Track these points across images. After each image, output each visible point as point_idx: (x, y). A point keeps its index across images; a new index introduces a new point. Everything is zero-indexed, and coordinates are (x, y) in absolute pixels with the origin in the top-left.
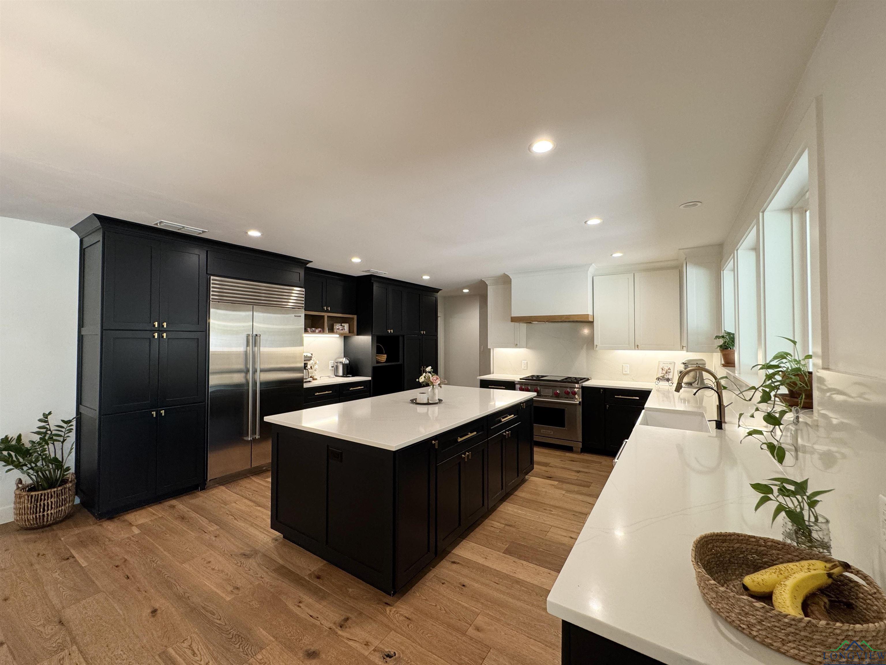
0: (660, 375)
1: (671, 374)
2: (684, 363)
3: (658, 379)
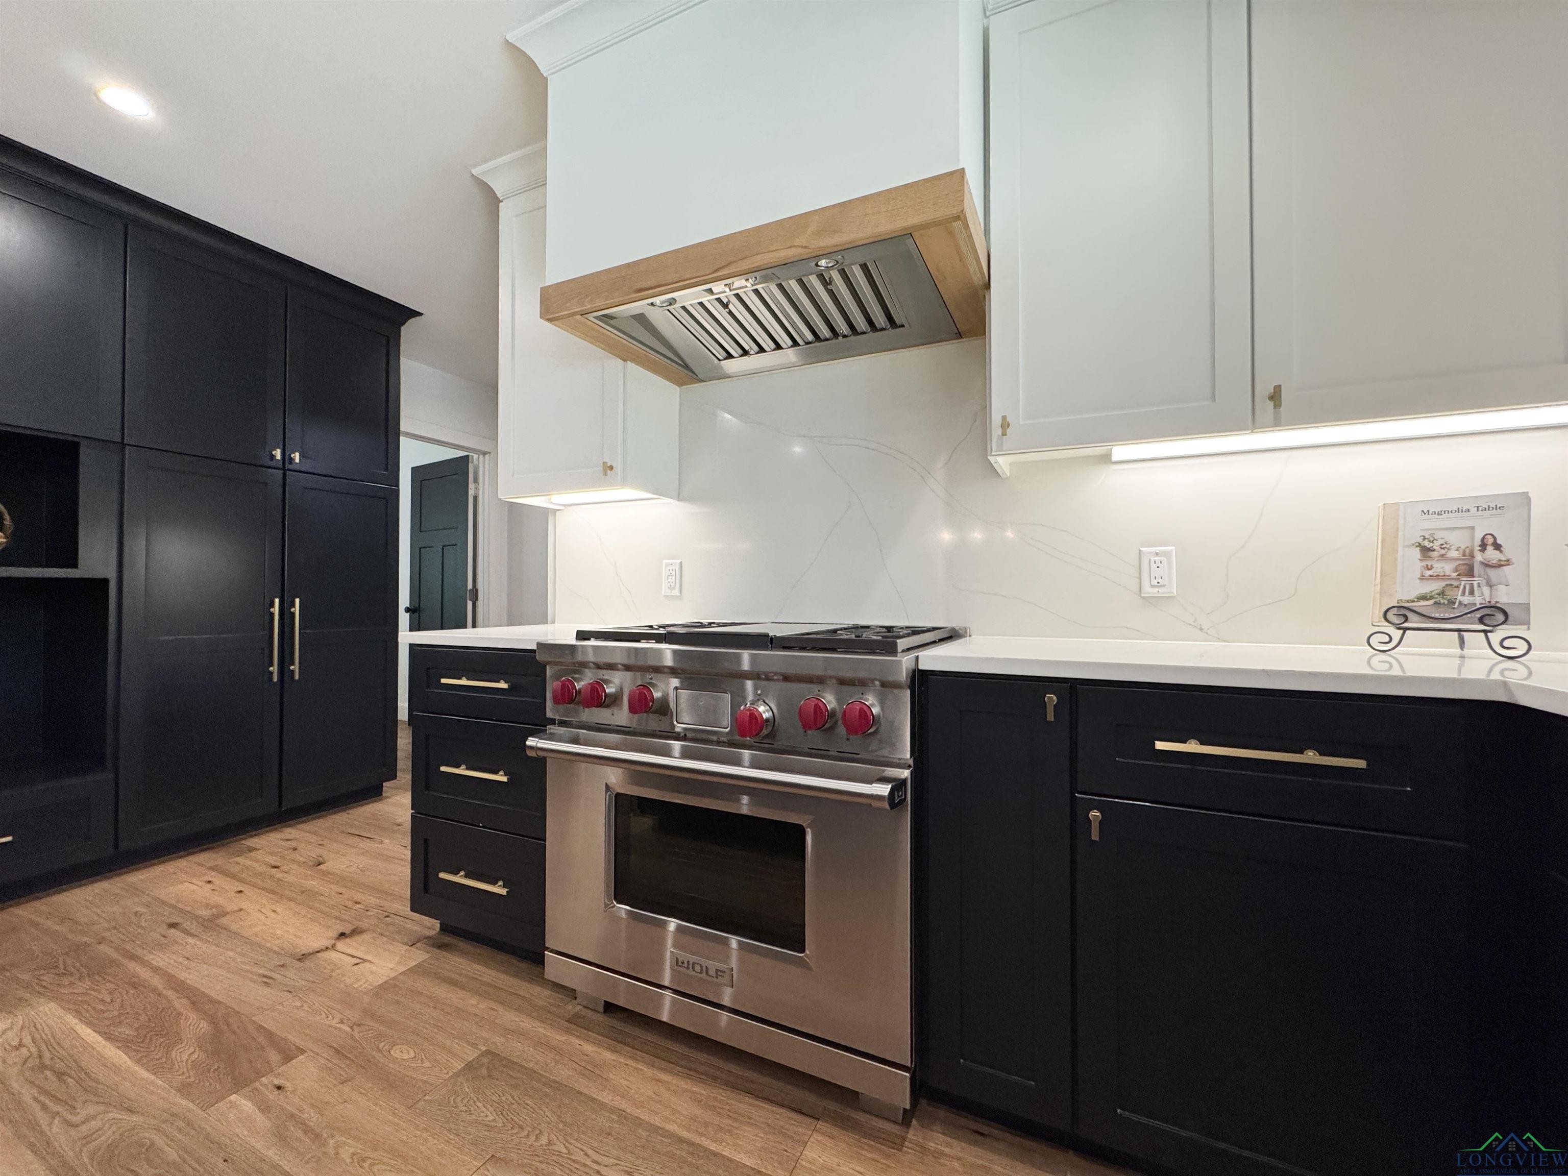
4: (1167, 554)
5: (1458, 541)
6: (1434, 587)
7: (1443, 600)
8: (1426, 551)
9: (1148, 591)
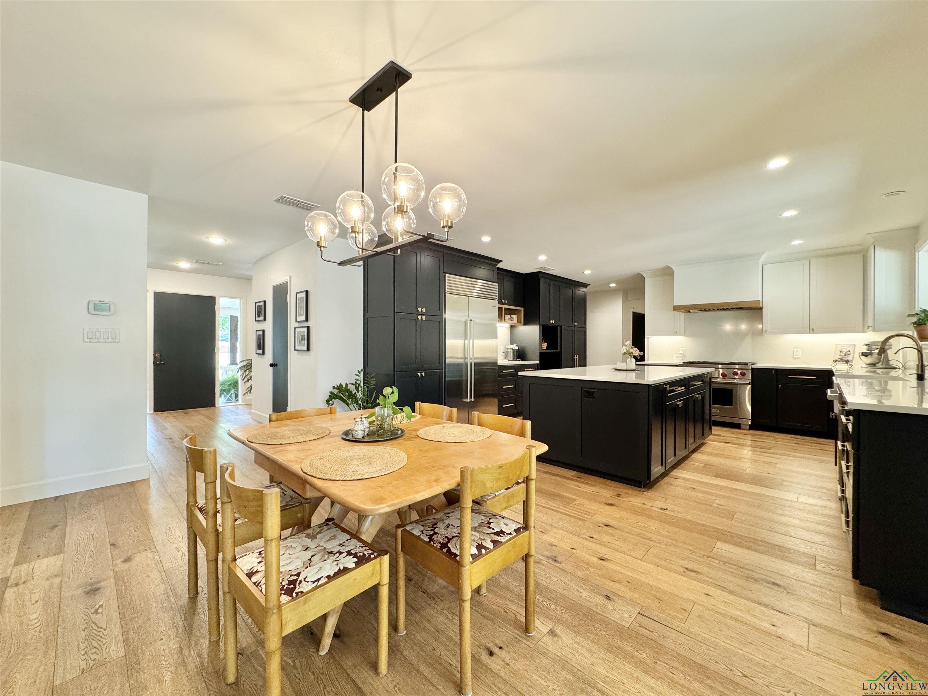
0: (837, 357)
1: (851, 356)
2: (867, 345)
3: (836, 361)
4: (799, 350)
5: (845, 351)
6: (840, 357)
7: (841, 359)
8: (841, 352)
9: (795, 357)
